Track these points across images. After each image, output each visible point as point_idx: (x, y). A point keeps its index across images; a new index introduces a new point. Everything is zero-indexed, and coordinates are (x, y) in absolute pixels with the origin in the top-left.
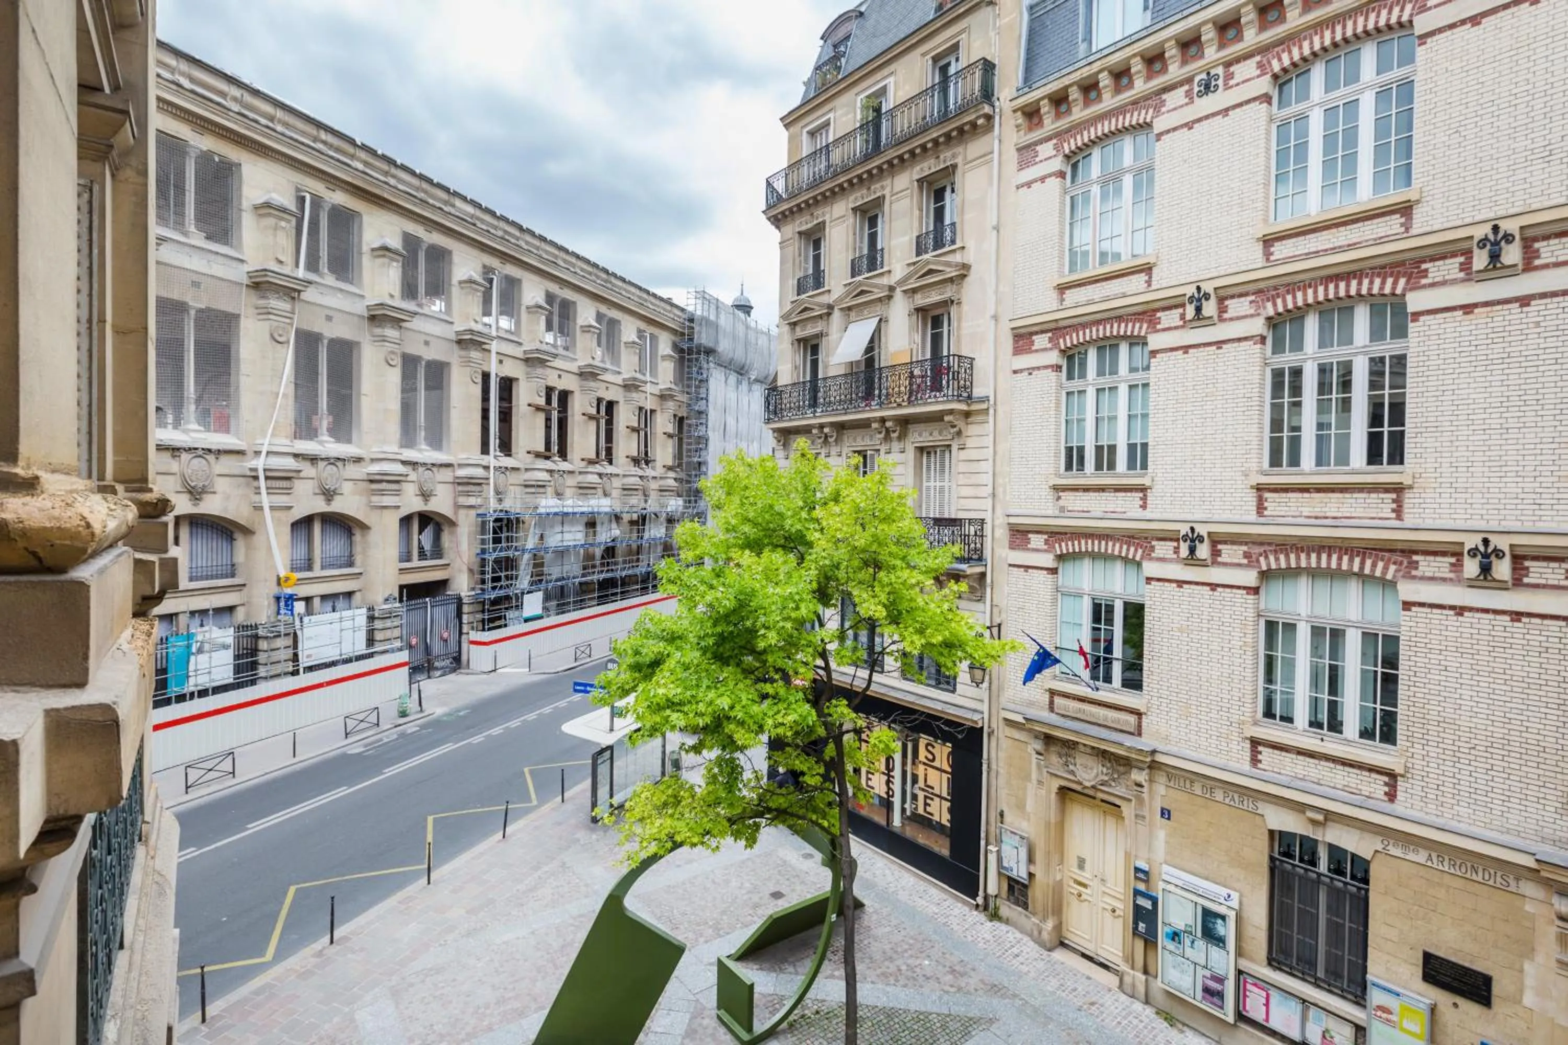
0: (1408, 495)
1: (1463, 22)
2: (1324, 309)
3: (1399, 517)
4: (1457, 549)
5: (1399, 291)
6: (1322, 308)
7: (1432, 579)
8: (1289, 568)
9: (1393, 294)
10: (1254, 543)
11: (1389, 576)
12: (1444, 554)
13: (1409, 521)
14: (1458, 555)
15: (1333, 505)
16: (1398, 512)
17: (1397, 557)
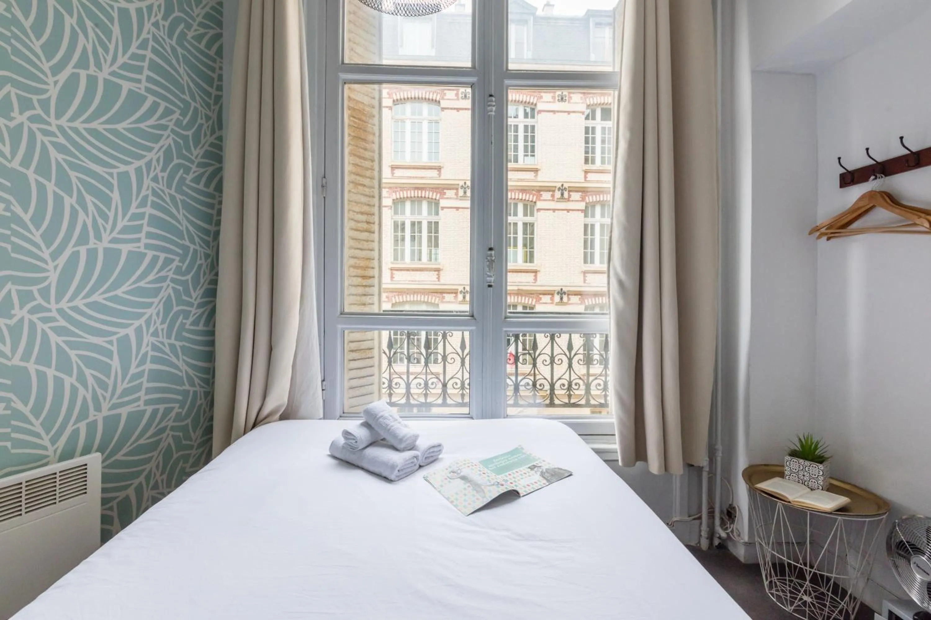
0: (441, 272)
1: (455, 109)
2: (413, 200)
3: (439, 281)
4: (455, 291)
5: (437, 198)
6: (412, 199)
7: (449, 302)
8: (414, 301)
9: (436, 199)
10: (390, 292)
11: (436, 302)
12: (452, 293)
13: (442, 281)
14: (456, 293)
15: (418, 276)
16: (438, 278)
17: (439, 295)
